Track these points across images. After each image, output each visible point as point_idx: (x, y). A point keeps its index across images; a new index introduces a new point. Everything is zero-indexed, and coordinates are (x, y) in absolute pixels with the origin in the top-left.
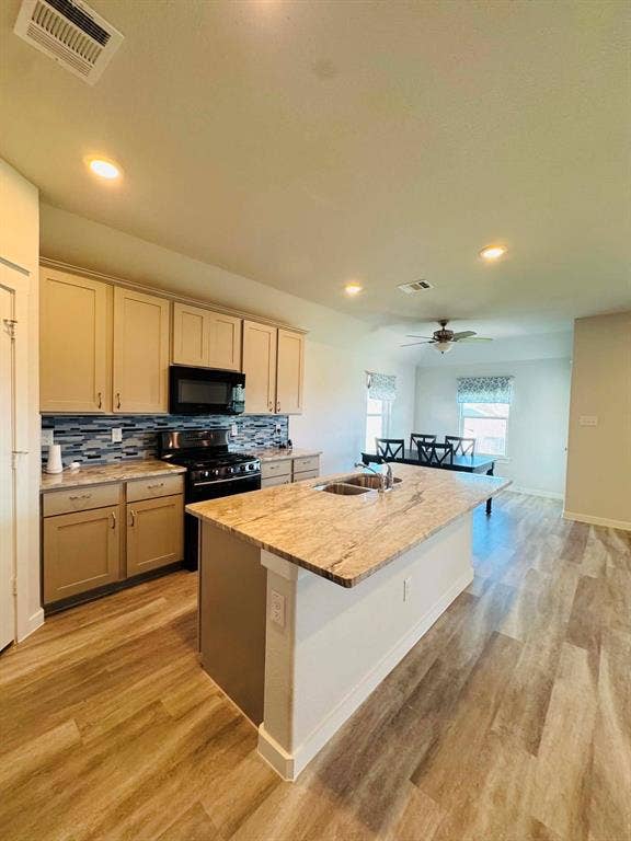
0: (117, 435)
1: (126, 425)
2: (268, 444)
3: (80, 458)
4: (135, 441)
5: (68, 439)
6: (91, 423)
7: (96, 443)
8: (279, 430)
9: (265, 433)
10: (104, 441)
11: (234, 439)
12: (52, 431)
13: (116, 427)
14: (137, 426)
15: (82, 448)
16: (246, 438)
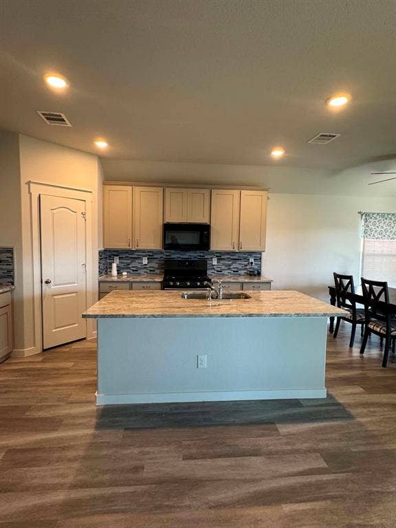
0: (145, 261)
1: (149, 256)
2: (242, 272)
3: (129, 270)
4: (154, 265)
5: (125, 261)
6: (133, 254)
7: (136, 264)
8: (252, 263)
9: (240, 264)
10: (139, 263)
11: (215, 267)
12: (118, 257)
13: (145, 256)
14: (155, 256)
15: (130, 266)
16: (223, 267)
